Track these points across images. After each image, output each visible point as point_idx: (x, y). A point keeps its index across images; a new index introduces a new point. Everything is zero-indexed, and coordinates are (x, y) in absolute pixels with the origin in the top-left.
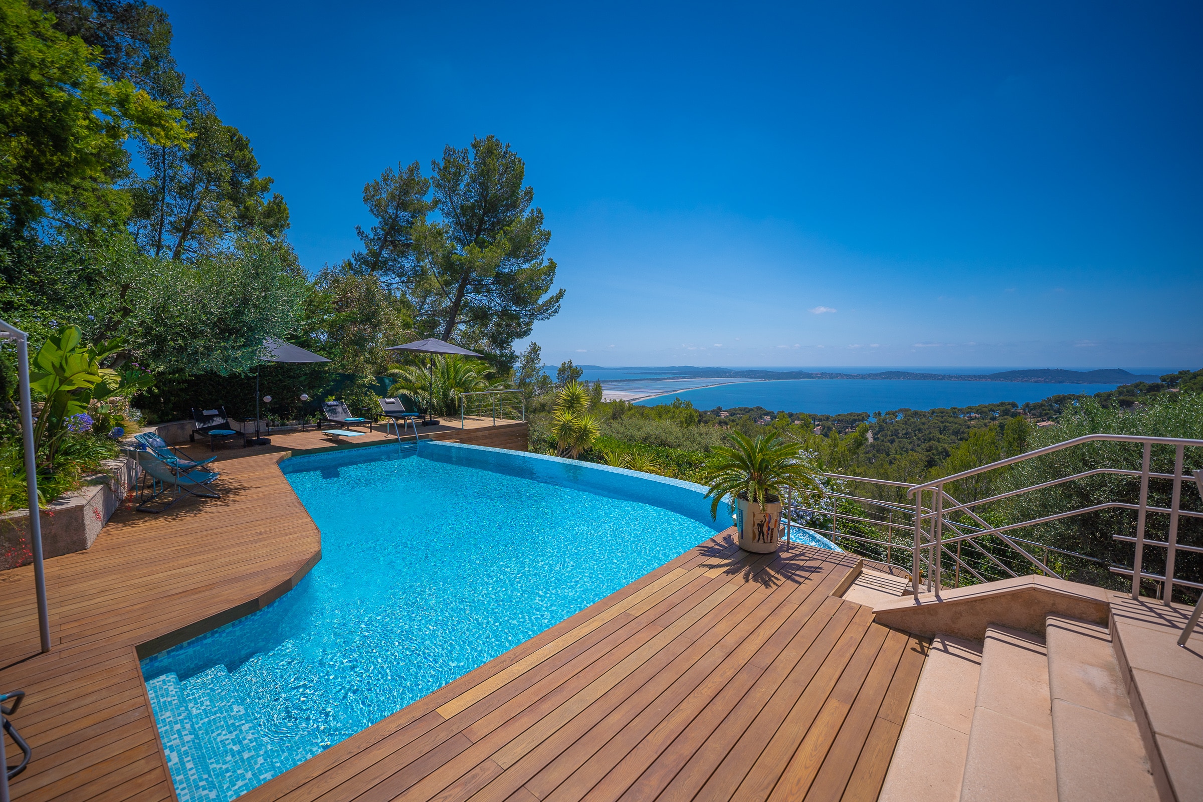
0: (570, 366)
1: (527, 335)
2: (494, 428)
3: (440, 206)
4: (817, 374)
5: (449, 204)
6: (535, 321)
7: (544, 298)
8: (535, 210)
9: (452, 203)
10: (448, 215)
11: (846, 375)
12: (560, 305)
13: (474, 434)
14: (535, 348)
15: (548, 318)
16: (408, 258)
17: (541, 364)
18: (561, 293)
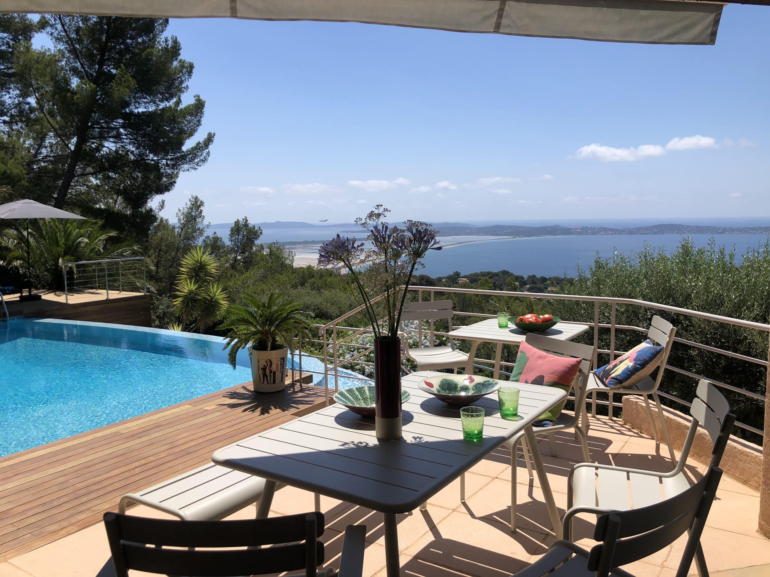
0: (246, 225)
1: (169, 190)
2: (108, 301)
3: (49, 29)
4: (576, 229)
5: (59, 27)
6: (181, 174)
7: (188, 145)
8: (169, 38)
9: (63, 26)
10: (58, 39)
11: (611, 230)
12: (208, 153)
13: (83, 309)
14: (196, 202)
15: (195, 169)
16: (9, 93)
17: (206, 222)
18: (210, 139)
